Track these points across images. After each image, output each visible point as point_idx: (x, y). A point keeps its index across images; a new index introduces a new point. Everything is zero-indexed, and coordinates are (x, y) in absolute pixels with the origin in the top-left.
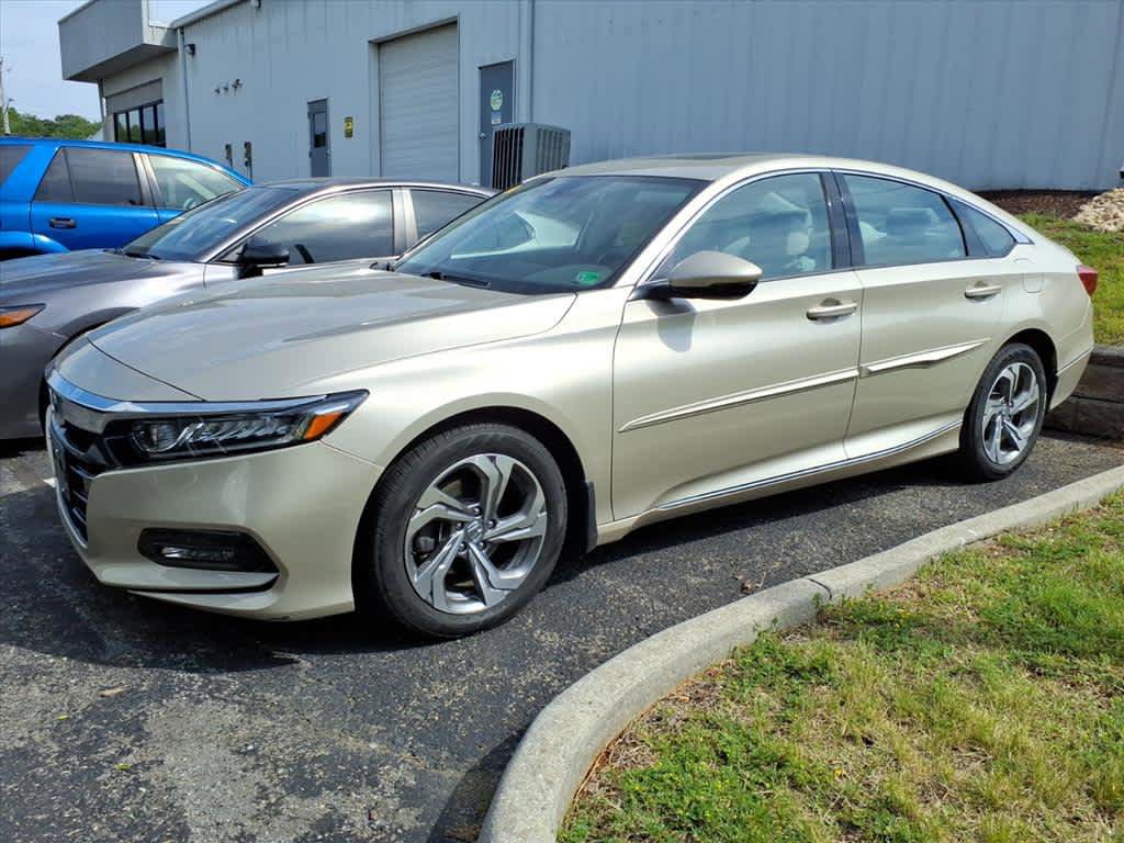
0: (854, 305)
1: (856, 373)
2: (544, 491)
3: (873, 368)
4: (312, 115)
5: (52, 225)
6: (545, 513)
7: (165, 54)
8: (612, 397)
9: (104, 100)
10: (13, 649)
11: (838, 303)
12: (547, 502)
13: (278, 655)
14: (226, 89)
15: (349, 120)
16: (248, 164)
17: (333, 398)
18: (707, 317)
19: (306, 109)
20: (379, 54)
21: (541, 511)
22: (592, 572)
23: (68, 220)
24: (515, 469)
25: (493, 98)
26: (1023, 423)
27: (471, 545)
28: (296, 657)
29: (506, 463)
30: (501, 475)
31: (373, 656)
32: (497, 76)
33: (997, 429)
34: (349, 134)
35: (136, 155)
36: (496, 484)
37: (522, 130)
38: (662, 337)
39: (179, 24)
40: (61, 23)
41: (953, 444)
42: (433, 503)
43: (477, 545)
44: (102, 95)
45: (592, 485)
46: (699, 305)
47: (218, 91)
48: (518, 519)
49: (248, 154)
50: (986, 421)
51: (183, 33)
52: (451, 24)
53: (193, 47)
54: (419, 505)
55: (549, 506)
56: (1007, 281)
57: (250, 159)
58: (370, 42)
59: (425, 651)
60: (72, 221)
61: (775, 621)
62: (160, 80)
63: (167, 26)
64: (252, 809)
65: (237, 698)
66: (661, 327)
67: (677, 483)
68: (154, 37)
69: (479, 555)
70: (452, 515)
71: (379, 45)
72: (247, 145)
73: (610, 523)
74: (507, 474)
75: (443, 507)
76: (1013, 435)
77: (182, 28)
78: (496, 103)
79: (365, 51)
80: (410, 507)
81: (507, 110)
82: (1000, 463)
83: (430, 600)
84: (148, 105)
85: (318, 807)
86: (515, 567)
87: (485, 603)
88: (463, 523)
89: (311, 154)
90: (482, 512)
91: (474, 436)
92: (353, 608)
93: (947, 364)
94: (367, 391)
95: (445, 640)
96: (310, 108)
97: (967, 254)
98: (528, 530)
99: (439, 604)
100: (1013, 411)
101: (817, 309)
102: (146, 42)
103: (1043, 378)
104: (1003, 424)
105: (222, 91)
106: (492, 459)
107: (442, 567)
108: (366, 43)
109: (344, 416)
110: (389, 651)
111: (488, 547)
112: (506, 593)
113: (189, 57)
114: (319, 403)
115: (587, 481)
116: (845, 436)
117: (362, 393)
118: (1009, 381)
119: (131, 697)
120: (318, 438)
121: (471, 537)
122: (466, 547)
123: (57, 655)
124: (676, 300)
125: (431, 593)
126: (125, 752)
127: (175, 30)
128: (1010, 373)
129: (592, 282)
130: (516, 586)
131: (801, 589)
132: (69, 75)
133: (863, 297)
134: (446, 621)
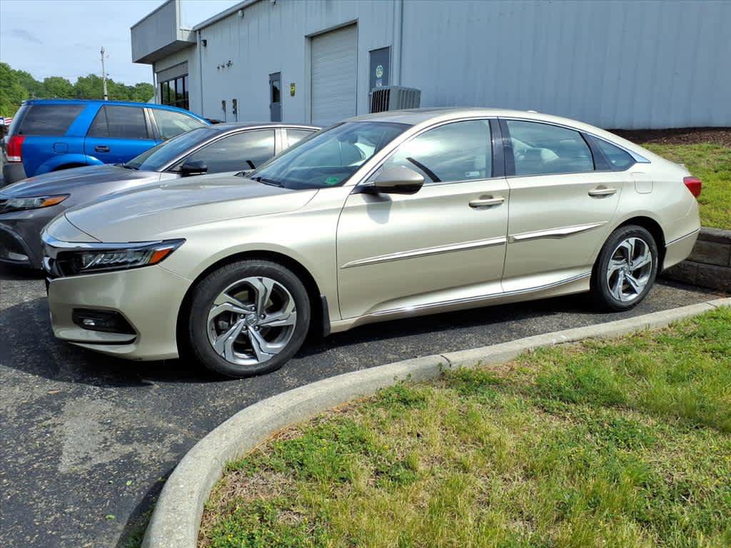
0: (503, 199)
1: (505, 240)
2: (294, 299)
3: (518, 238)
4: (271, 82)
5: (96, 150)
6: (295, 312)
7: (190, 46)
8: (336, 248)
9: (156, 75)
10: (14, 370)
11: (491, 198)
12: (296, 305)
13: (144, 381)
14: (223, 67)
15: (293, 85)
16: (235, 112)
17: (166, 242)
18: (399, 204)
19: (268, 78)
20: (311, 44)
21: (293, 311)
22: (335, 350)
23: (105, 147)
24: (275, 286)
25: (377, 70)
26: (642, 276)
27: (250, 327)
28: (153, 383)
29: (269, 283)
30: (266, 289)
31: (192, 385)
32: (380, 56)
33: (619, 279)
34: (293, 94)
35: (145, 109)
36: (263, 294)
37: (389, 90)
38: (369, 213)
39: (196, 28)
40: (132, 29)
41: (586, 287)
42: (224, 302)
43: (254, 327)
44: (154, 71)
45: (325, 297)
46: (395, 197)
47: (218, 68)
48: (278, 315)
49: (235, 106)
50: (609, 274)
51: (200, 33)
52: (353, 25)
53: (205, 42)
54: (215, 303)
55: (298, 308)
56: (622, 186)
57: (236, 110)
58: (306, 36)
59: (220, 384)
60: (107, 148)
61: (410, 376)
62: (187, 62)
63: (191, 29)
64: (96, 447)
65: (113, 399)
66: (369, 209)
67: (384, 300)
68: (183, 36)
69: (254, 333)
70: (236, 309)
71: (312, 38)
72: (235, 101)
73: (339, 320)
74: (270, 288)
75: (231, 305)
76: (632, 283)
77: (200, 30)
78: (379, 74)
79: (303, 42)
80: (210, 303)
81: (386, 79)
82: (622, 300)
83: (223, 355)
84: (180, 77)
85: (129, 449)
86: (278, 342)
87: (258, 360)
88: (245, 315)
89: (271, 107)
90: (256, 310)
91: (248, 266)
92: (178, 357)
93: (576, 236)
94: (185, 239)
95: (234, 379)
96: (271, 78)
97: (595, 169)
98: (285, 321)
99: (229, 358)
100: (632, 268)
101: (477, 201)
102: (178, 39)
103: (654, 248)
104: (625, 276)
105: (221, 68)
106: (261, 280)
107: (230, 338)
108: (304, 37)
109: (171, 251)
110: (203, 382)
111: (261, 329)
112: (271, 355)
113: (203, 47)
114: (159, 245)
115: (322, 296)
116: (502, 279)
117: (183, 240)
118: (627, 249)
119: (62, 396)
120: (157, 263)
121: (249, 322)
122: (247, 328)
123: (34, 374)
124: (382, 195)
125: (224, 352)
126: (47, 419)
127: (195, 31)
128: (629, 244)
129: (333, 183)
130: (277, 353)
131: (434, 360)
132: (136, 60)
133: (509, 194)
134: (233, 368)
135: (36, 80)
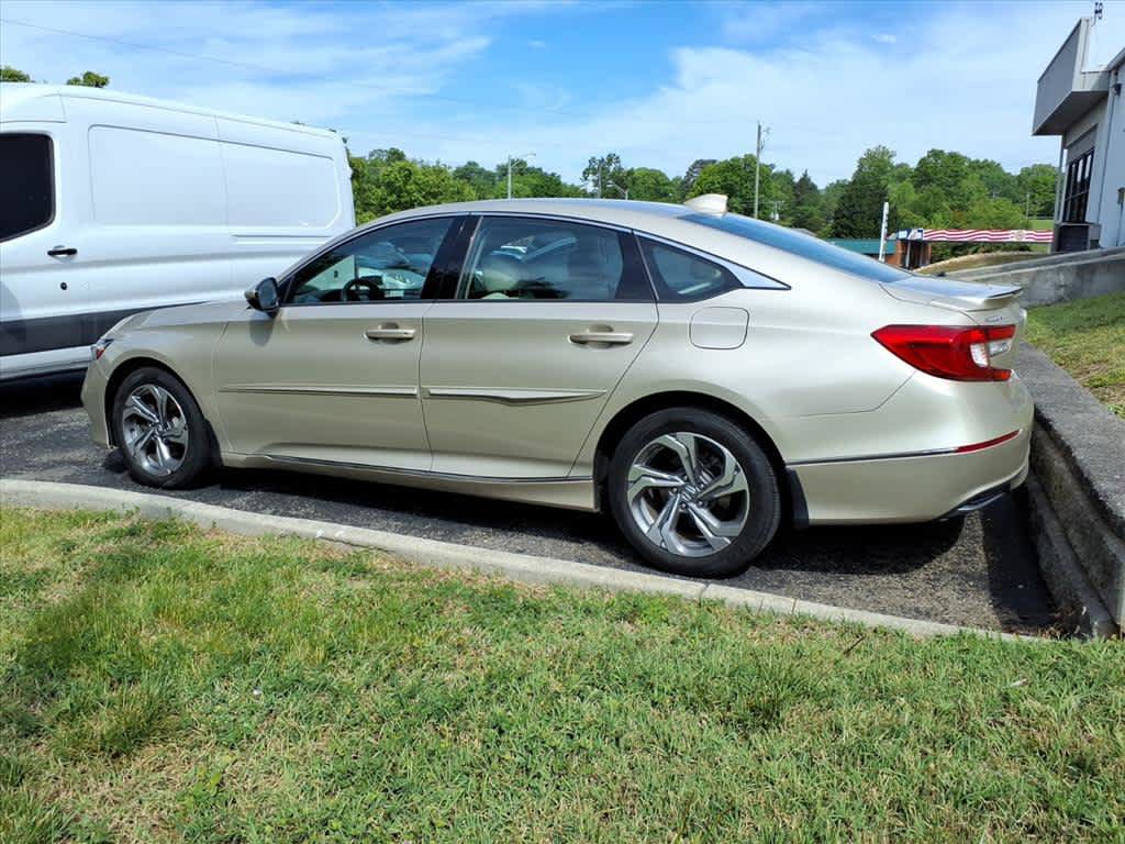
0: (415, 331)
1: (415, 392)
3: (433, 391)
7: (1103, 98)
9: (1065, 151)
11: (396, 328)
24: (168, 398)
27: (158, 437)
38: (252, 336)
39: (1113, 65)
40: (1040, 81)
41: (586, 501)
42: (132, 405)
44: (1063, 147)
45: (208, 422)
50: (634, 489)
53: (1119, 87)
54: (126, 404)
63: (1102, 69)
69: (160, 444)
70: (143, 415)
75: (138, 409)
76: (701, 525)
77: (1117, 67)
84: (1089, 153)
90: (159, 419)
94: (113, 340)
99: (139, 462)
101: (379, 330)
102: (1074, 90)
109: (103, 351)
113: (1115, 98)
116: (432, 451)
120: (96, 359)
121: (157, 432)
122: (155, 436)
127: (1110, 71)
132: (1037, 130)
133: (422, 325)
135: (1007, 171)
